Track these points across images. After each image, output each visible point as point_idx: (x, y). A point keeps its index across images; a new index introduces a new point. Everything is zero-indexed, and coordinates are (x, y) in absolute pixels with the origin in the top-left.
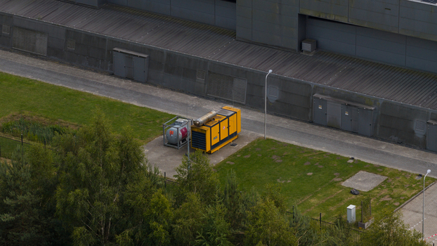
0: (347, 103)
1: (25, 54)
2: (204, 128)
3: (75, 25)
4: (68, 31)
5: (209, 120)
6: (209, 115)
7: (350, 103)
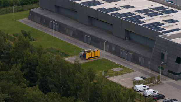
0: (126, 52)
1: (68, 35)
2: (86, 53)
3: (79, 29)
4: (77, 30)
5: (88, 51)
6: (89, 50)
7: (127, 52)
